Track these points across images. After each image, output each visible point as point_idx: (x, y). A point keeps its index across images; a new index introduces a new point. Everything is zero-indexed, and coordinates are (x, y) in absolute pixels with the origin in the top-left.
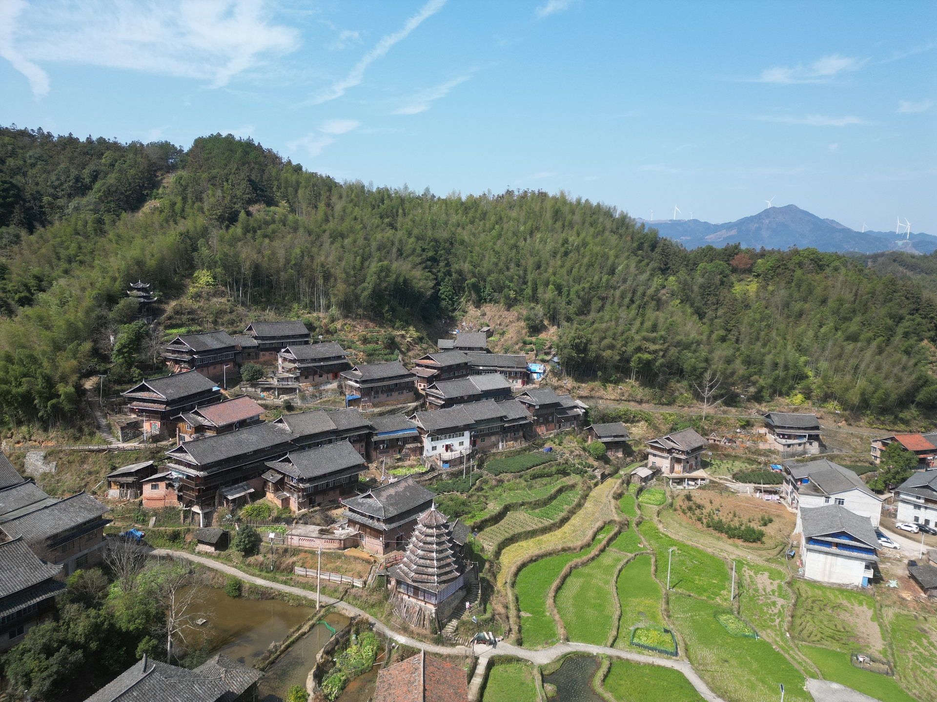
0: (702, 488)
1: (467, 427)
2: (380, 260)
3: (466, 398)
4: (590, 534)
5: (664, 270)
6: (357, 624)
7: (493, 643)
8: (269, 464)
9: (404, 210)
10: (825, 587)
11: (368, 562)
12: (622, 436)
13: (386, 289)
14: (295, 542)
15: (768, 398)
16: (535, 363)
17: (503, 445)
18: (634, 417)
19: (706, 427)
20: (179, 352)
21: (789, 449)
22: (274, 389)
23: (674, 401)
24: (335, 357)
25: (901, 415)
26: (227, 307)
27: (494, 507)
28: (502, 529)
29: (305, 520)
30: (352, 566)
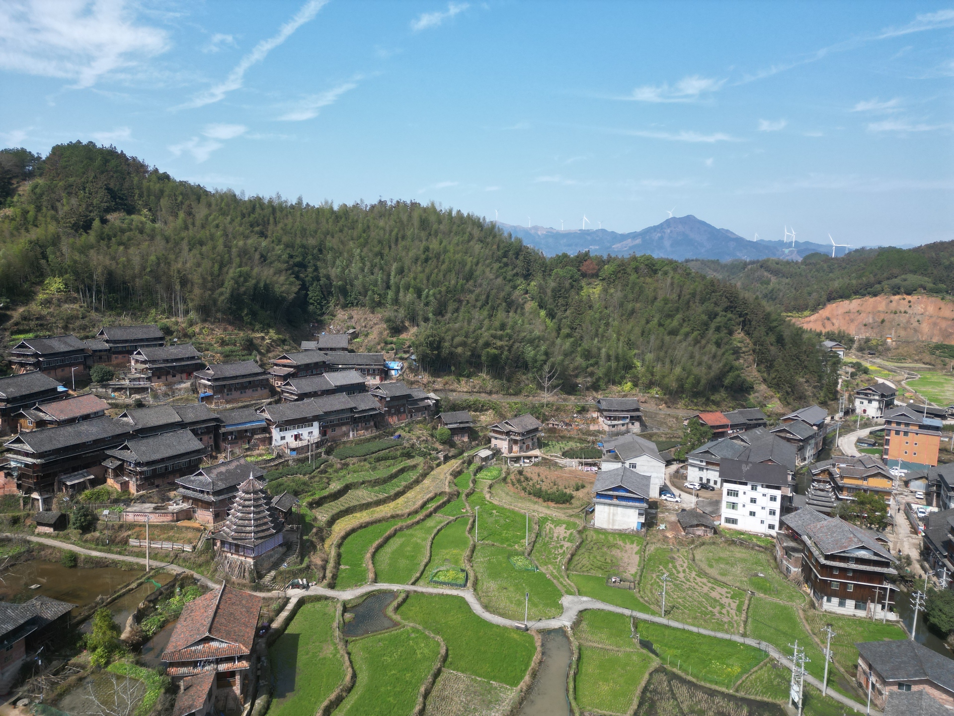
0: (536, 465)
1: (316, 418)
2: (240, 266)
3: (319, 393)
4: (420, 503)
5: (527, 276)
6: (183, 579)
7: (306, 587)
8: (108, 452)
9: (275, 218)
10: (609, 533)
11: (198, 530)
12: (467, 422)
13: (245, 293)
14: (130, 518)
15: (604, 387)
16: (394, 360)
17: (353, 434)
18: (483, 406)
19: (547, 413)
20: (24, 355)
21: (613, 429)
22: (126, 389)
23: (521, 391)
24: (188, 358)
25: (712, 398)
26: (80, 313)
27: (335, 486)
28: (339, 503)
29: (142, 500)
30: (183, 535)
